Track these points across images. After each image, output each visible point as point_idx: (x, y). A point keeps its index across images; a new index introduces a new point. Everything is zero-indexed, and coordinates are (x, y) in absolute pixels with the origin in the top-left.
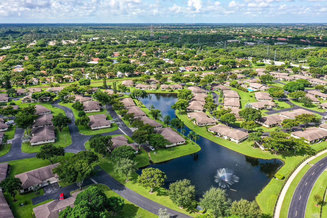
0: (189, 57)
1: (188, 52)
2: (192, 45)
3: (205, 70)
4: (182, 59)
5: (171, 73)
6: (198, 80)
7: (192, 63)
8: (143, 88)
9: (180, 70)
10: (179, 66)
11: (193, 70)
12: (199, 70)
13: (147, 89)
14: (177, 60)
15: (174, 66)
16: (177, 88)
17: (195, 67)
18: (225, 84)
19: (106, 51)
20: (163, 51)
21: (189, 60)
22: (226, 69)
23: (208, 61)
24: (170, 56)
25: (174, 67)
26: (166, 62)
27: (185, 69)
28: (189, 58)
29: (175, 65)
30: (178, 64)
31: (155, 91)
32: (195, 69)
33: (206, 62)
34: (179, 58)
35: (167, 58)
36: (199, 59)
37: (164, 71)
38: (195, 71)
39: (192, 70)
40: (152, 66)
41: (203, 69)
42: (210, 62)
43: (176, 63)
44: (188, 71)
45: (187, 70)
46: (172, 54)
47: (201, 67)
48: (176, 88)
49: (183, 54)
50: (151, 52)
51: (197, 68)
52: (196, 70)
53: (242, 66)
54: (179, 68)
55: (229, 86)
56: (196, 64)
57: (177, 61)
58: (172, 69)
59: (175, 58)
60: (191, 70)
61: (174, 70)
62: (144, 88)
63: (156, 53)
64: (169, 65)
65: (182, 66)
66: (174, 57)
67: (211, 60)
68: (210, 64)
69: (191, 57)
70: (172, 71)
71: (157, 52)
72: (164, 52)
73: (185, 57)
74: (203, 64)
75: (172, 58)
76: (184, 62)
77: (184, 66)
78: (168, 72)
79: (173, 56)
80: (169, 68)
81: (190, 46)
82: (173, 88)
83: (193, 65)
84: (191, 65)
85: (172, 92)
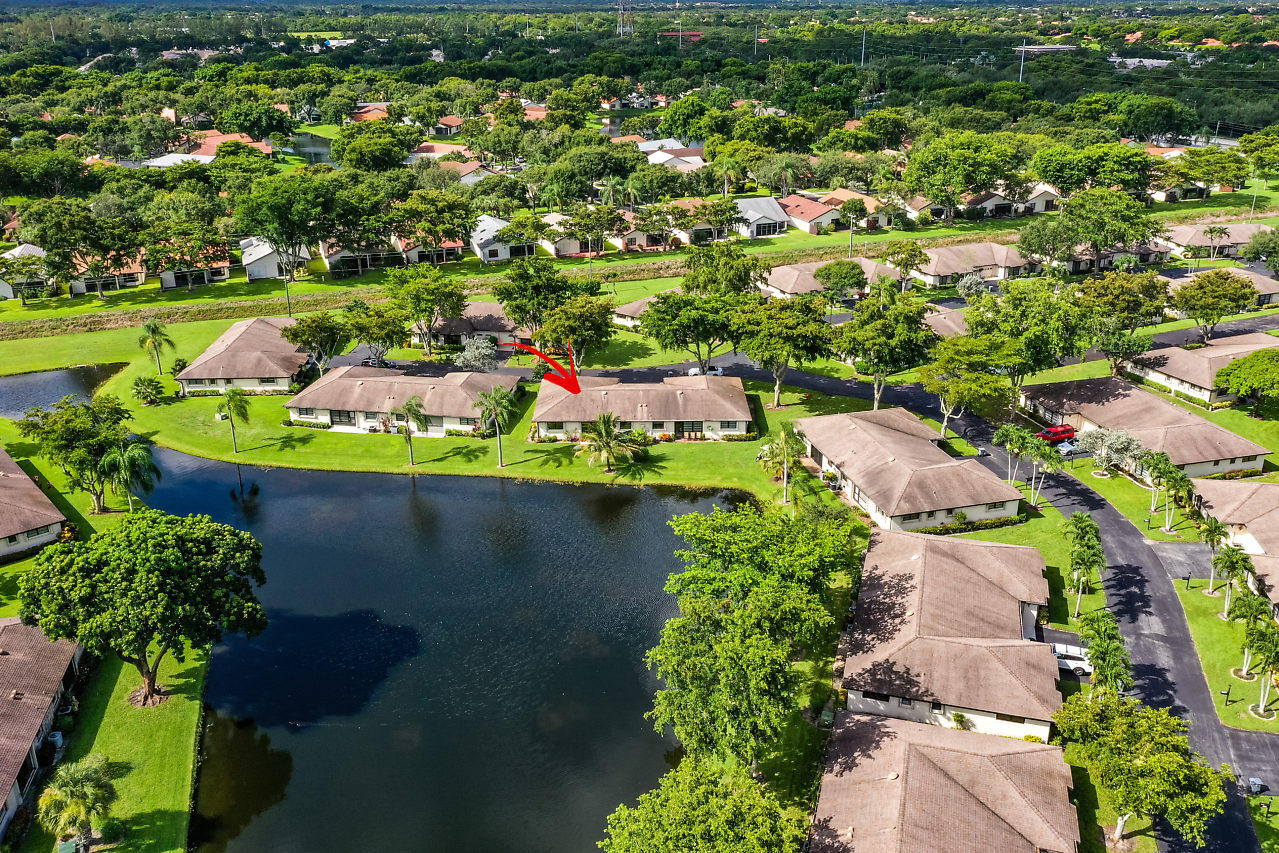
0: (811, 126)
1: (800, 99)
2: (825, 67)
3: (926, 223)
4: (760, 143)
5: (677, 243)
6: (908, 344)
7: (834, 170)
8: (361, 419)
9: (745, 221)
10: (740, 190)
11: (839, 226)
12: (883, 221)
14: (729, 147)
15: (702, 187)
16: (696, 426)
17: (857, 196)
18: (1153, 377)
19: (315, 95)
20: (659, 98)
21: (809, 151)
22: (1125, 219)
23: (954, 155)
24: (685, 123)
25: (700, 194)
26: (657, 158)
27: (778, 216)
28: (811, 138)
29: (711, 182)
30: (731, 173)
31: (470, 455)
32: (861, 211)
33: (940, 161)
34: (742, 137)
35: (670, 135)
36: (874, 146)
37: (620, 233)
38: (859, 231)
39: (836, 222)
40: (542, 190)
41: (913, 215)
42: (977, 165)
43: (719, 172)
44: (803, 226)
45: (796, 222)
46: (702, 112)
47: (898, 201)
48: (680, 427)
49: (771, 112)
50: (586, 99)
51: (871, 203)
52: (863, 223)
53: (1186, 193)
54: (734, 208)
55: (1205, 396)
56: (861, 177)
57: (729, 155)
58: (683, 214)
59: (717, 135)
60: (826, 222)
61: (702, 226)
62: (369, 415)
63: (618, 107)
64: (671, 184)
65: (762, 191)
66: (712, 131)
67: (977, 150)
68: (969, 179)
69: (822, 130)
70: (683, 227)
71: (624, 105)
72: (662, 104)
73: (784, 131)
74: (919, 179)
75: (700, 139)
76: (780, 160)
77: (776, 189)
78: (654, 240)
79: (705, 120)
80: (667, 204)
81: (816, 74)
82: (658, 425)
83: (836, 180)
84: (823, 184)
85: (633, 476)
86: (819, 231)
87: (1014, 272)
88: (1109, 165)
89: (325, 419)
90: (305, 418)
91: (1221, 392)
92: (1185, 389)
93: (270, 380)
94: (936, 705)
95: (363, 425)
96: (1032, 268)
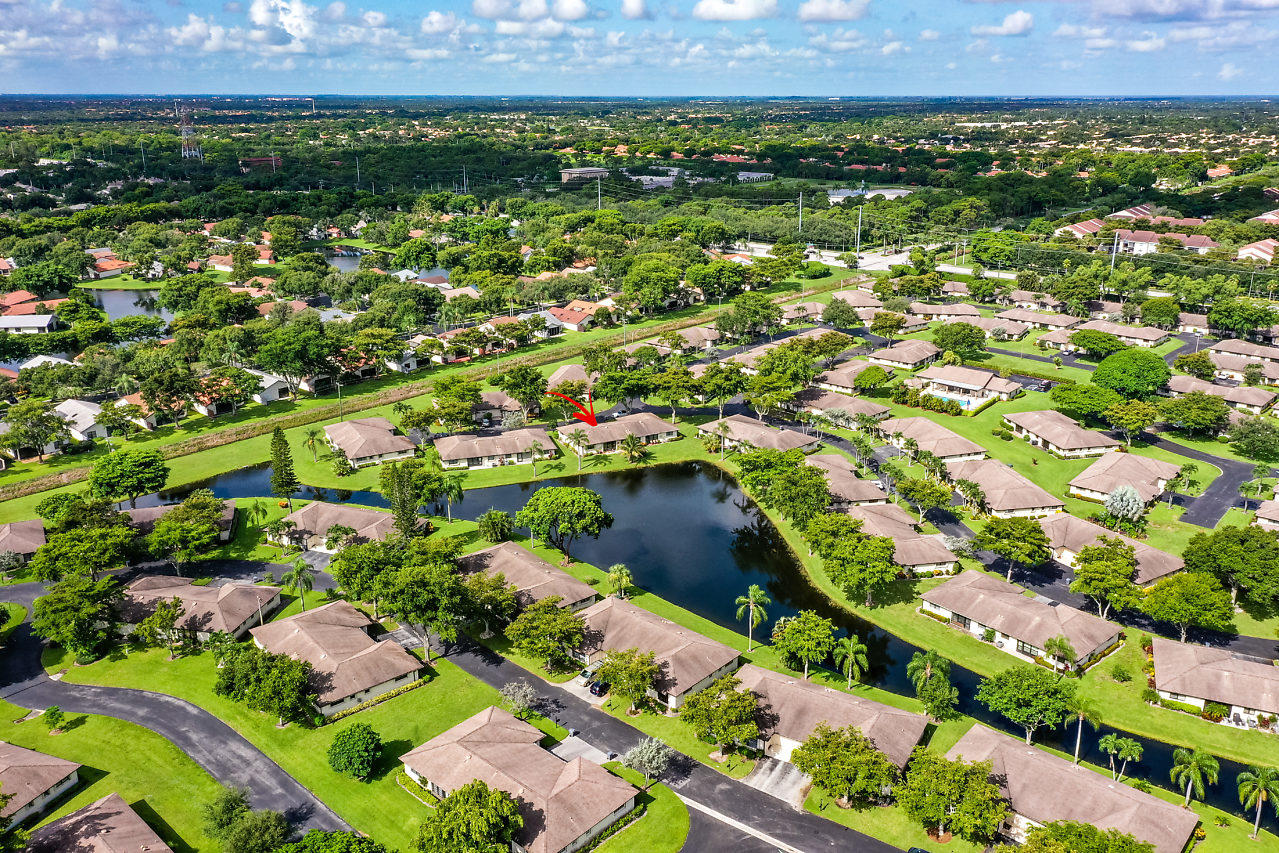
5: (511, 347)
8: (485, 461)
11: (594, 325)
12: (616, 320)
13: (511, 463)
16: (655, 437)
18: (824, 386)
20: (331, 229)
24: (417, 259)
27: (557, 322)
31: (559, 469)
33: (644, 280)
39: (591, 322)
44: (572, 327)
45: (566, 325)
46: (428, 249)
51: (611, 310)
53: (759, 284)
55: (849, 391)
59: (458, 267)
60: (586, 323)
62: (491, 457)
72: (335, 235)
78: (496, 346)
85: (645, 462)
86: (582, 329)
87: (714, 342)
88: (727, 274)
89: (465, 464)
90: (452, 466)
91: (855, 389)
92: (840, 389)
93: (405, 452)
94: (850, 502)
95: (487, 464)
96: (722, 339)
